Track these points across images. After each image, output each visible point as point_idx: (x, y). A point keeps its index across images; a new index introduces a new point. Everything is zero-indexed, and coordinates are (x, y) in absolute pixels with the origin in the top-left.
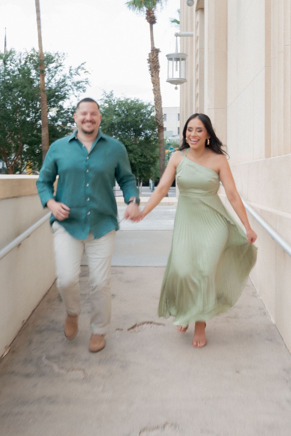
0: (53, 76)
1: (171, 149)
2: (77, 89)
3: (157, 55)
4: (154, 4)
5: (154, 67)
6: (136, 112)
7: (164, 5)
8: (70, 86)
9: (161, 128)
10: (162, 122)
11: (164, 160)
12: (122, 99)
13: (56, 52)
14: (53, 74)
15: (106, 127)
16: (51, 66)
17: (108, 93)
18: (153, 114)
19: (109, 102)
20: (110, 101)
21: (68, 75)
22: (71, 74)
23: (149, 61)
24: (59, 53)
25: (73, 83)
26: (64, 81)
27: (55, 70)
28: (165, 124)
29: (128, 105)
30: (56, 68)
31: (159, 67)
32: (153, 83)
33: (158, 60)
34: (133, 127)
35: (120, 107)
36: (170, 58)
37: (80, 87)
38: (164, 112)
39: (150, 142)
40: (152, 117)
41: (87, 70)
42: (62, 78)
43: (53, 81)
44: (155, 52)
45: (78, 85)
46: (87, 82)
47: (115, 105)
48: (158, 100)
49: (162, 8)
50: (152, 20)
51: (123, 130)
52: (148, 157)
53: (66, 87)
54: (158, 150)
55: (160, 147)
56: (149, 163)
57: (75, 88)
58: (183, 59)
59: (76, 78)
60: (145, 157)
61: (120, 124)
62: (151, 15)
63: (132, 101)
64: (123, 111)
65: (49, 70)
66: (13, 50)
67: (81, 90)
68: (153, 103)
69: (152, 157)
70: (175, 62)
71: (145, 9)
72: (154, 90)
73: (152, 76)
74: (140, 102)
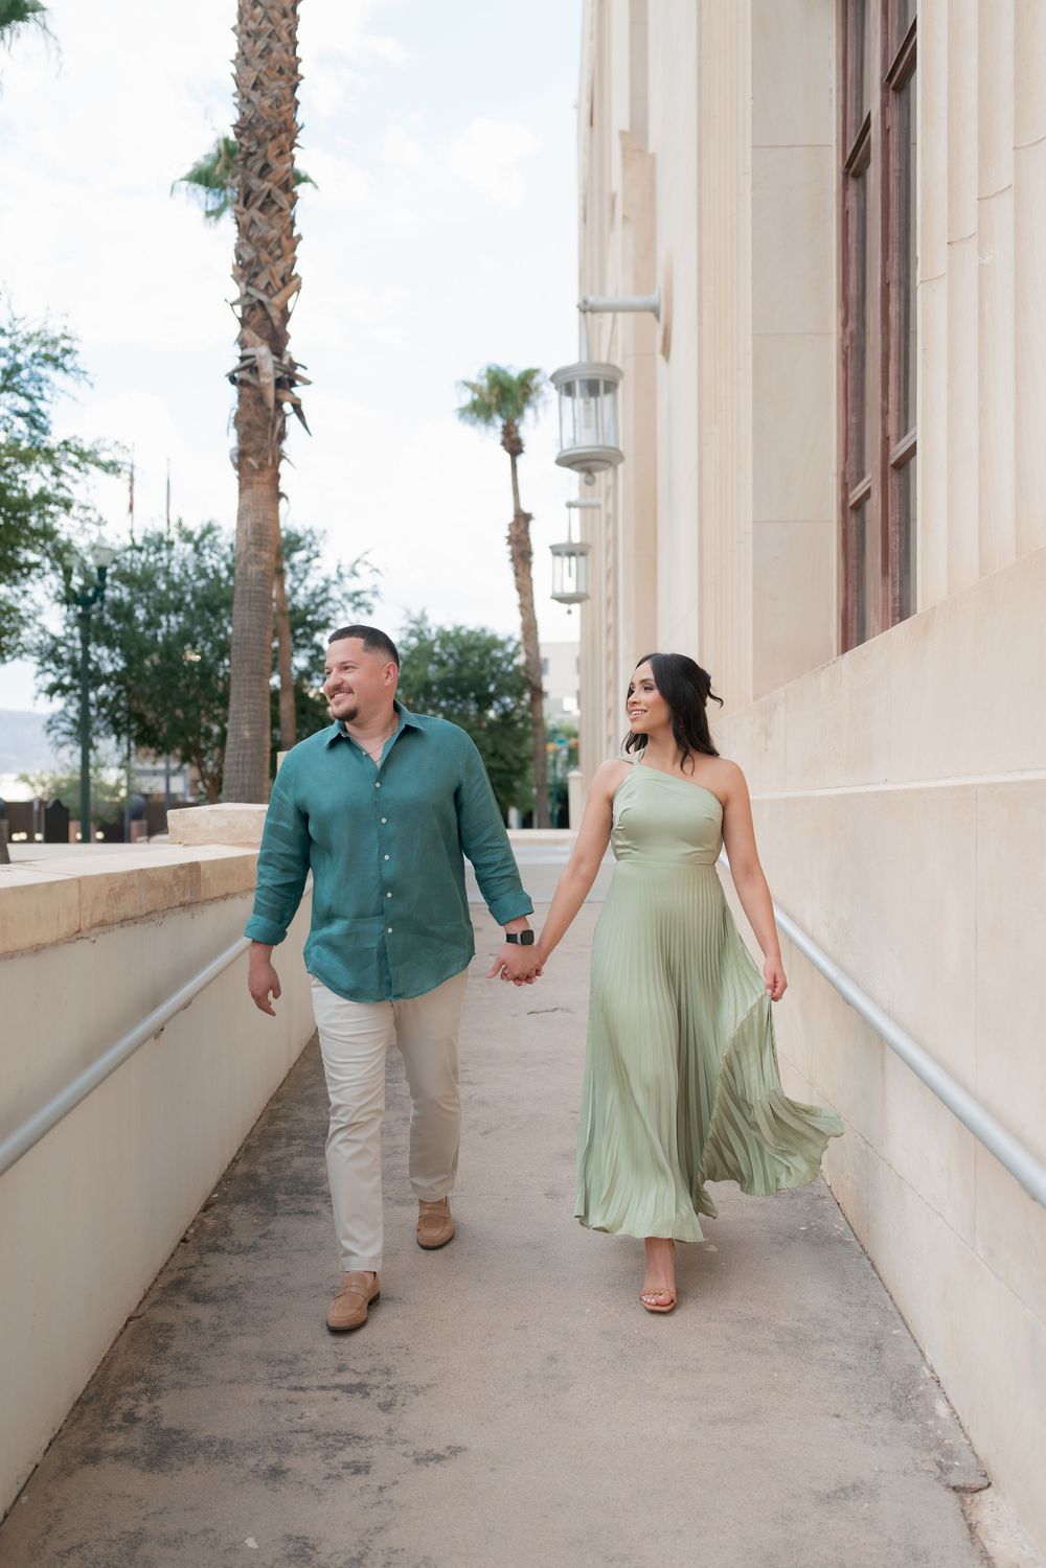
0: (301, 581)
1: (561, 742)
2: (354, 609)
3: (527, 526)
4: (520, 412)
5: (522, 555)
6: (481, 657)
7: (541, 412)
8: (340, 602)
9: (538, 693)
10: (540, 678)
11: (544, 765)
12: (449, 628)
13: (308, 528)
14: (301, 576)
15: (414, 689)
16: (298, 557)
17: (416, 614)
18: (520, 660)
19: (420, 635)
20: (422, 632)
21: (334, 577)
22: (341, 576)
23: (511, 540)
24: (314, 530)
25: (345, 595)
26: (325, 590)
27: (306, 566)
28: (547, 683)
29: (463, 642)
30: (308, 560)
31: (530, 553)
32: (519, 590)
33: (529, 539)
34: (474, 690)
35: (443, 646)
36: (556, 551)
37: (360, 605)
38: (543, 654)
39: (514, 723)
40: (517, 668)
41: (375, 567)
42: (322, 584)
43: (301, 591)
44: (522, 520)
45: (357, 599)
46: (375, 593)
47: (433, 642)
48: (530, 628)
49: (537, 420)
50: (514, 446)
51: (449, 697)
52: (510, 757)
53: (330, 605)
54: (530, 741)
55: (535, 735)
56: (512, 772)
57: (349, 606)
58: (582, 554)
59: (352, 585)
60: (502, 757)
61: (444, 683)
62: (514, 436)
63: (471, 633)
64: (451, 655)
65: (292, 567)
66: (215, 524)
67: (363, 610)
68: (518, 636)
69: (516, 758)
70: (566, 559)
71: (499, 422)
72: (522, 606)
73: (516, 575)
74: (488, 634)
